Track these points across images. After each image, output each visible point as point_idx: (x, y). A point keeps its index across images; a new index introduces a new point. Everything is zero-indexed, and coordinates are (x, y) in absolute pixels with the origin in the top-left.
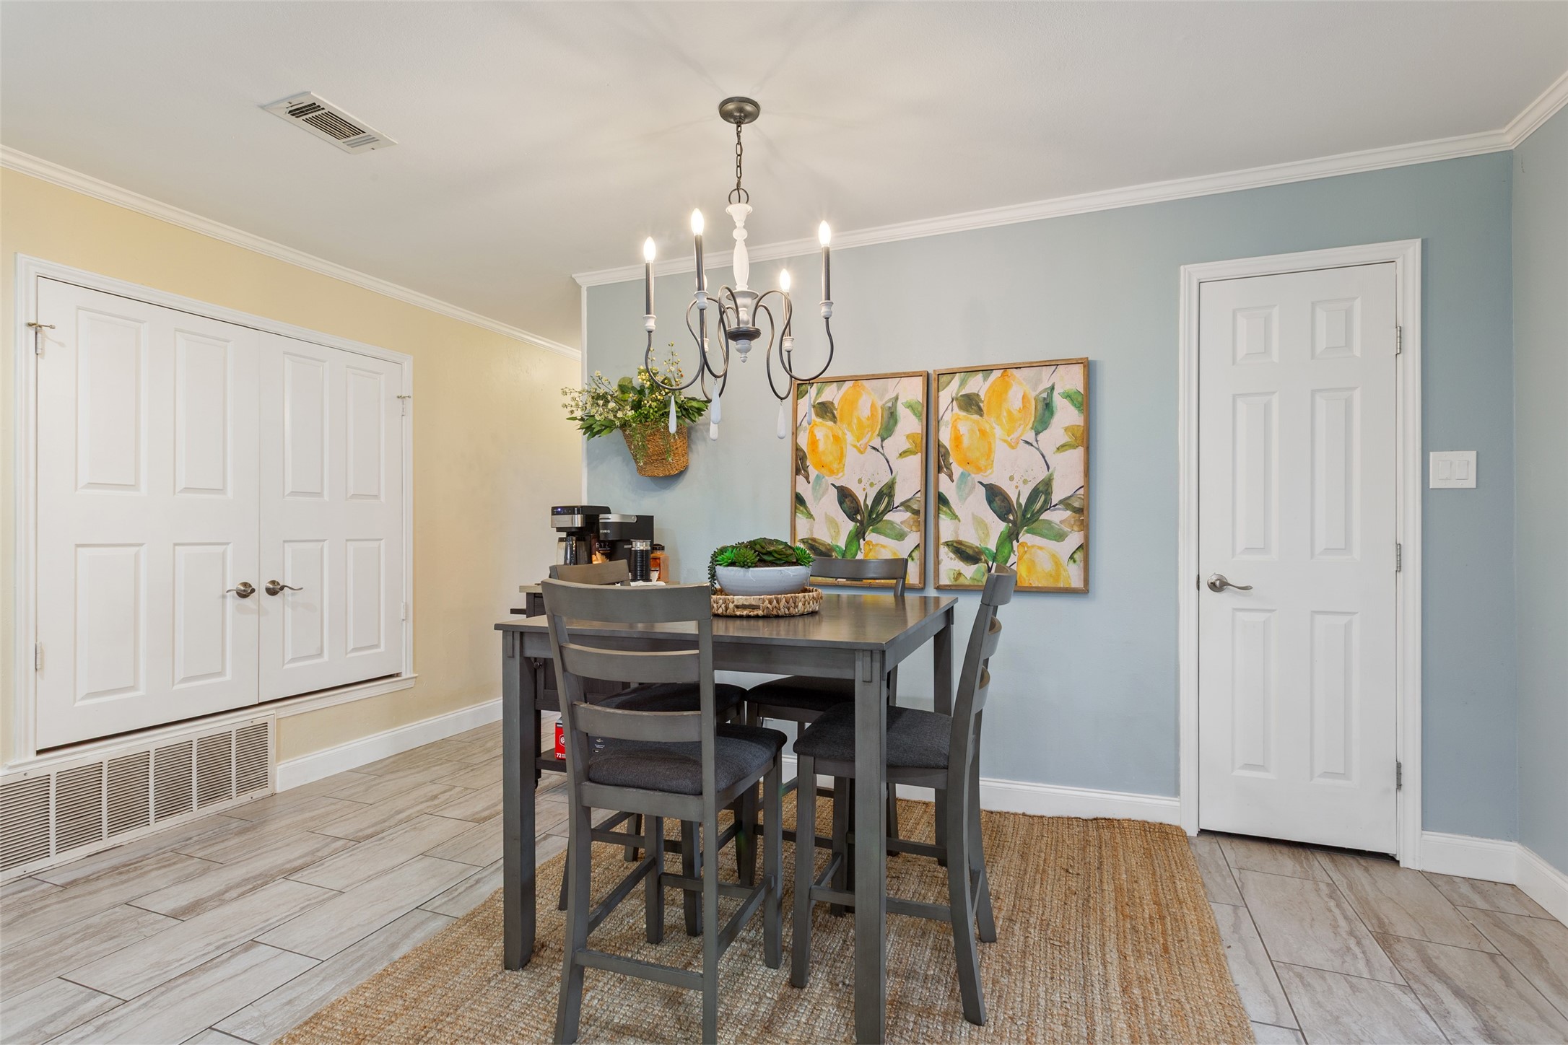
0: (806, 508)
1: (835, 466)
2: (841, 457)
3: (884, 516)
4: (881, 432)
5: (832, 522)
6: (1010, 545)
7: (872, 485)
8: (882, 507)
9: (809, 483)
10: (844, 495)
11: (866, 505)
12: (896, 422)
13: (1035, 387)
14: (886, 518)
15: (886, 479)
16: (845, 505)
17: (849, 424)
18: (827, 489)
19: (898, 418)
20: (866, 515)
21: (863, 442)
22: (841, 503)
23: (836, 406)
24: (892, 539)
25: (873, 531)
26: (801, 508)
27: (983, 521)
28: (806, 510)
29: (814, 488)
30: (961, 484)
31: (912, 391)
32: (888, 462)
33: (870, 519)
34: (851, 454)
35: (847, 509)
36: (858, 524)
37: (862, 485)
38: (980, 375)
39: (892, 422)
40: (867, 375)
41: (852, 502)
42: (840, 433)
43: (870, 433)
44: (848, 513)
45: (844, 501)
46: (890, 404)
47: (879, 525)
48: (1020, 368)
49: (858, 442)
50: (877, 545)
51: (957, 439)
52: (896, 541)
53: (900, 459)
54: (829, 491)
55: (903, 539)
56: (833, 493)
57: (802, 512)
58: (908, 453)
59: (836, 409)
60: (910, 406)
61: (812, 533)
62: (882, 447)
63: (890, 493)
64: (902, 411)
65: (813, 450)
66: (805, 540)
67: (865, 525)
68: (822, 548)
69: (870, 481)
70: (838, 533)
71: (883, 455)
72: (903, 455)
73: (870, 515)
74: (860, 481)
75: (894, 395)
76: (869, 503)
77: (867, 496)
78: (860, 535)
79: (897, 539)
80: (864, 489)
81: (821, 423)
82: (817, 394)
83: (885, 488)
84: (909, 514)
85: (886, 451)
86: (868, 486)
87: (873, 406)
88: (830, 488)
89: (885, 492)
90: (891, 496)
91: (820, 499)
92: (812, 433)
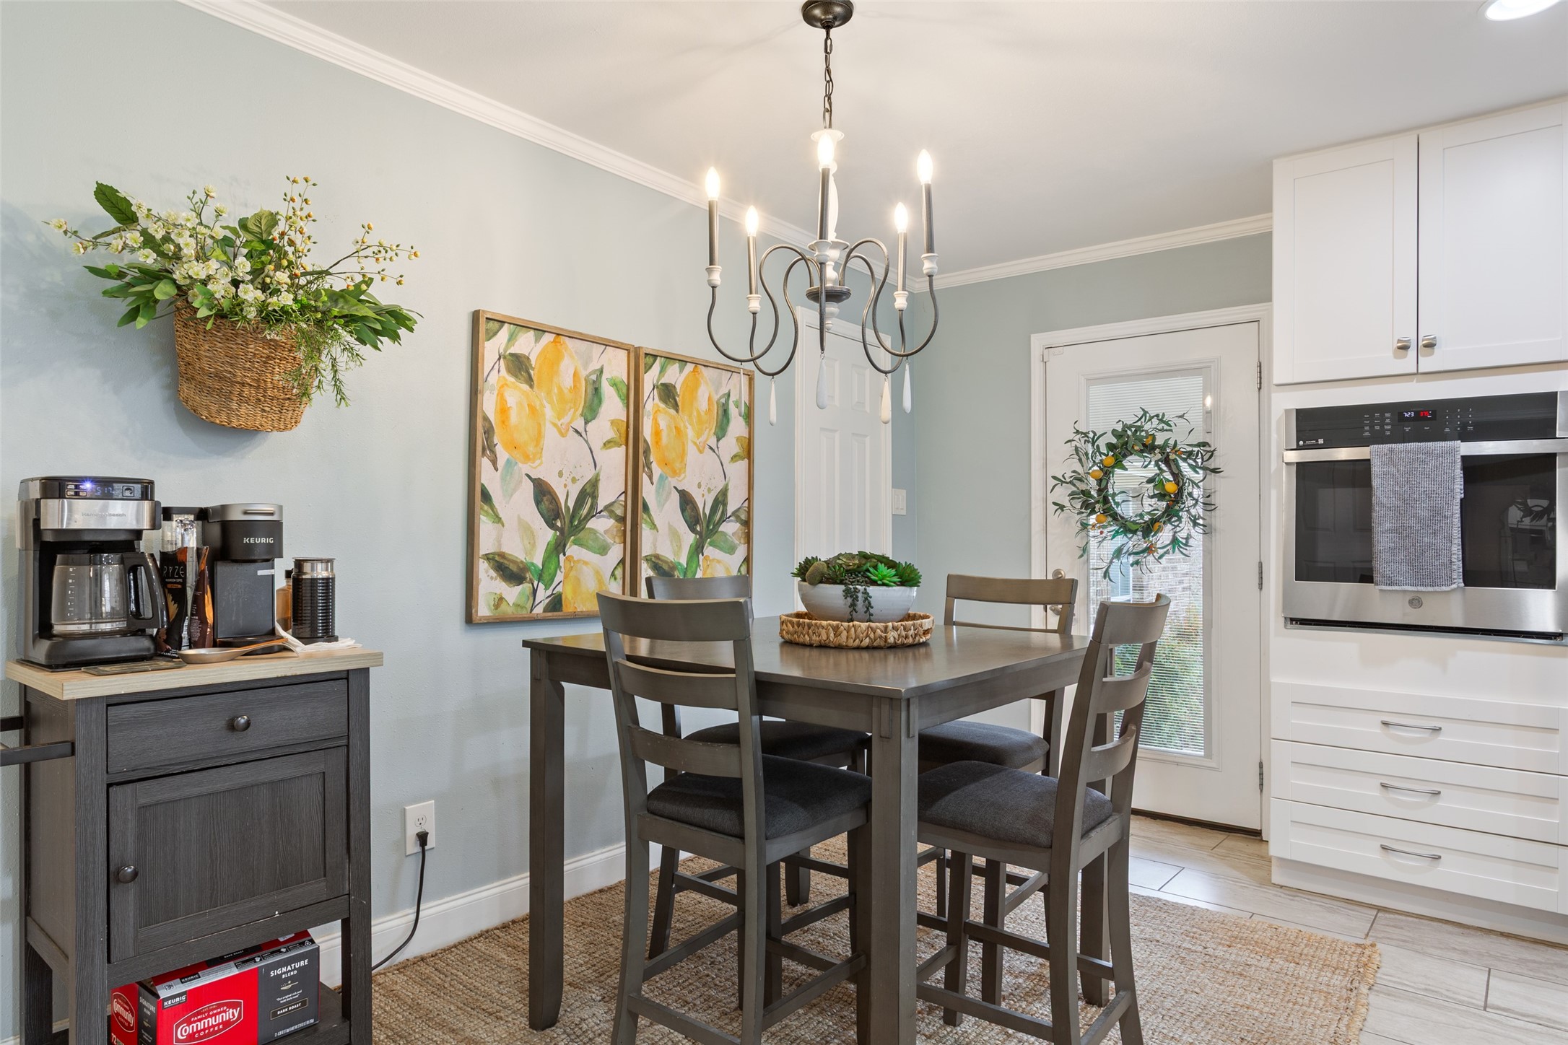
0: (492, 507)
1: (531, 449)
2: (538, 438)
3: (587, 522)
4: (585, 411)
5: (526, 530)
6: (697, 559)
7: (574, 480)
8: (585, 511)
9: (496, 469)
10: (542, 492)
11: (567, 508)
12: (600, 402)
13: (717, 392)
14: (588, 525)
15: (589, 475)
16: (543, 506)
17: (549, 393)
18: (521, 482)
19: (603, 398)
20: (567, 520)
21: (565, 420)
22: (538, 503)
23: (533, 363)
24: (595, 553)
25: (575, 543)
26: (486, 507)
27: (677, 531)
28: (493, 510)
29: (503, 479)
30: (660, 488)
31: (616, 366)
32: (592, 452)
33: (572, 526)
34: (550, 434)
35: (545, 512)
36: (558, 533)
37: (563, 480)
38: (677, 365)
39: (596, 401)
40: (574, 332)
41: (551, 503)
42: (538, 403)
43: (572, 410)
44: (546, 517)
45: (542, 500)
46: (594, 377)
47: (581, 535)
48: (707, 366)
49: (559, 420)
50: (579, 561)
51: (657, 433)
52: (598, 555)
53: (604, 450)
54: (523, 484)
55: (606, 554)
56: (529, 487)
57: (487, 514)
58: (612, 444)
59: (533, 369)
60: (614, 384)
61: (500, 545)
62: (586, 431)
63: (594, 492)
64: (607, 390)
65: (503, 422)
66: (491, 556)
67: (566, 535)
68: (514, 568)
69: (572, 476)
70: (533, 545)
71: (587, 441)
72: (608, 446)
73: (571, 522)
74: (560, 474)
75: (599, 367)
76: (571, 505)
77: (566, 494)
78: (559, 548)
79: (599, 554)
80: (565, 486)
81: (513, 383)
82: (509, 340)
83: (588, 485)
84: (612, 521)
85: (590, 437)
86: (569, 481)
87: (576, 374)
88: (524, 480)
89: (588, 491)
90: (595, 497)
91: (512, 495)
92: (501, 396)
